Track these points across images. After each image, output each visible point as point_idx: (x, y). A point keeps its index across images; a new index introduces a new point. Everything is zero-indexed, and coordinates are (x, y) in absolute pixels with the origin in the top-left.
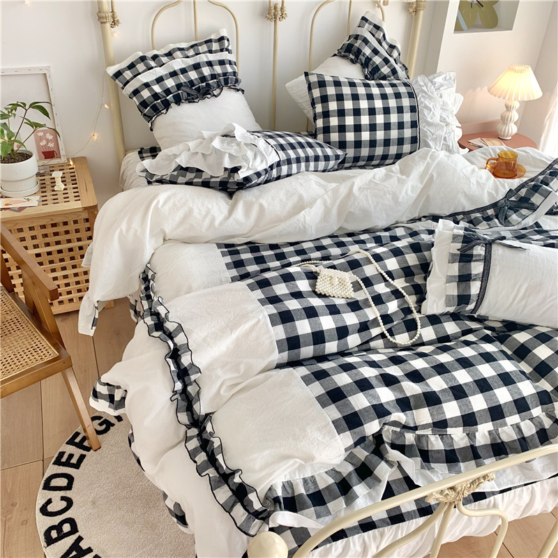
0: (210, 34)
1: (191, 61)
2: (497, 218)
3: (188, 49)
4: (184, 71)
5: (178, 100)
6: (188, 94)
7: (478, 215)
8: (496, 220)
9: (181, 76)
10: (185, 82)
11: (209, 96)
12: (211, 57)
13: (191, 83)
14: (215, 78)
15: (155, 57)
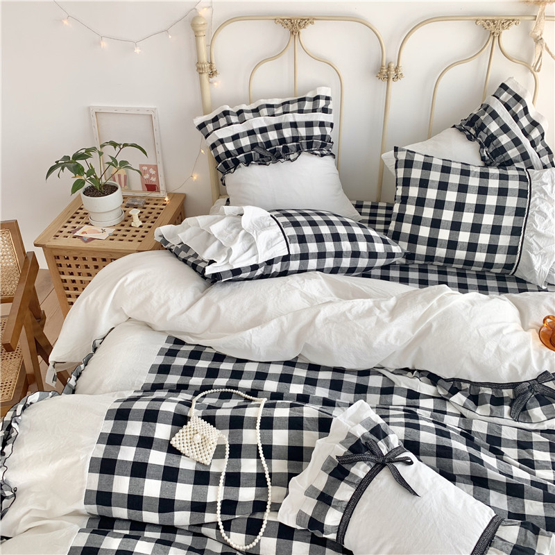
0: (307, 93)
1: (274, 121)
2: (510, 406)
3: (278, 106)
4: (263, 130)
5: (249, 160)
6: (261, 156)
7: (489, 391)
8: (506, 408)
9: (259, 136)
10: (261, 143)
11: (283, 160)
12: (299, 118)
13: (268, 144)
14: (297, 142)
15: (240, 112)
